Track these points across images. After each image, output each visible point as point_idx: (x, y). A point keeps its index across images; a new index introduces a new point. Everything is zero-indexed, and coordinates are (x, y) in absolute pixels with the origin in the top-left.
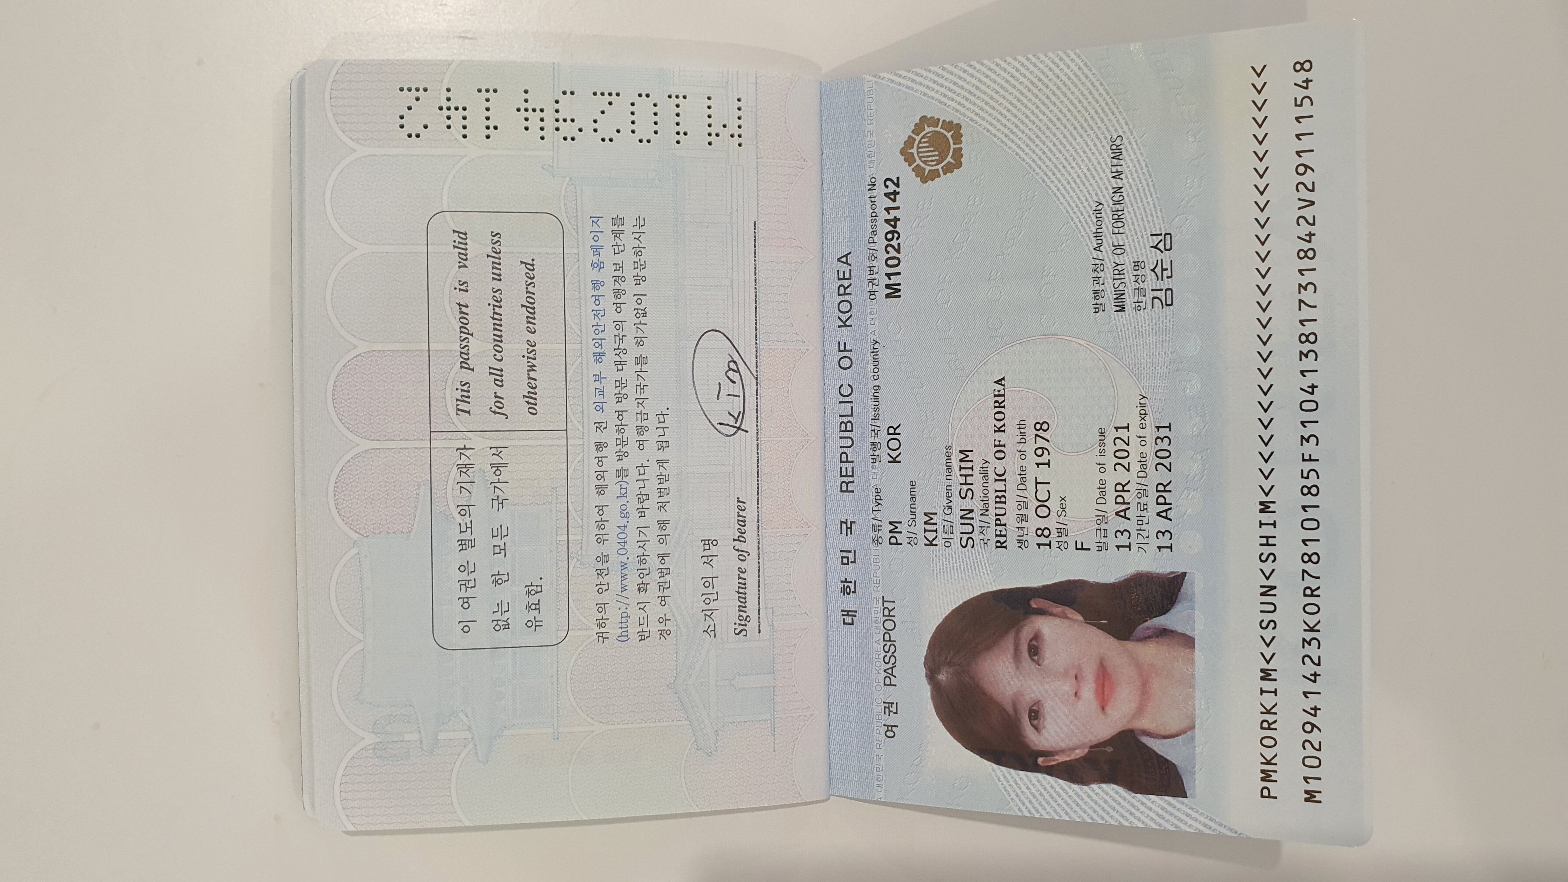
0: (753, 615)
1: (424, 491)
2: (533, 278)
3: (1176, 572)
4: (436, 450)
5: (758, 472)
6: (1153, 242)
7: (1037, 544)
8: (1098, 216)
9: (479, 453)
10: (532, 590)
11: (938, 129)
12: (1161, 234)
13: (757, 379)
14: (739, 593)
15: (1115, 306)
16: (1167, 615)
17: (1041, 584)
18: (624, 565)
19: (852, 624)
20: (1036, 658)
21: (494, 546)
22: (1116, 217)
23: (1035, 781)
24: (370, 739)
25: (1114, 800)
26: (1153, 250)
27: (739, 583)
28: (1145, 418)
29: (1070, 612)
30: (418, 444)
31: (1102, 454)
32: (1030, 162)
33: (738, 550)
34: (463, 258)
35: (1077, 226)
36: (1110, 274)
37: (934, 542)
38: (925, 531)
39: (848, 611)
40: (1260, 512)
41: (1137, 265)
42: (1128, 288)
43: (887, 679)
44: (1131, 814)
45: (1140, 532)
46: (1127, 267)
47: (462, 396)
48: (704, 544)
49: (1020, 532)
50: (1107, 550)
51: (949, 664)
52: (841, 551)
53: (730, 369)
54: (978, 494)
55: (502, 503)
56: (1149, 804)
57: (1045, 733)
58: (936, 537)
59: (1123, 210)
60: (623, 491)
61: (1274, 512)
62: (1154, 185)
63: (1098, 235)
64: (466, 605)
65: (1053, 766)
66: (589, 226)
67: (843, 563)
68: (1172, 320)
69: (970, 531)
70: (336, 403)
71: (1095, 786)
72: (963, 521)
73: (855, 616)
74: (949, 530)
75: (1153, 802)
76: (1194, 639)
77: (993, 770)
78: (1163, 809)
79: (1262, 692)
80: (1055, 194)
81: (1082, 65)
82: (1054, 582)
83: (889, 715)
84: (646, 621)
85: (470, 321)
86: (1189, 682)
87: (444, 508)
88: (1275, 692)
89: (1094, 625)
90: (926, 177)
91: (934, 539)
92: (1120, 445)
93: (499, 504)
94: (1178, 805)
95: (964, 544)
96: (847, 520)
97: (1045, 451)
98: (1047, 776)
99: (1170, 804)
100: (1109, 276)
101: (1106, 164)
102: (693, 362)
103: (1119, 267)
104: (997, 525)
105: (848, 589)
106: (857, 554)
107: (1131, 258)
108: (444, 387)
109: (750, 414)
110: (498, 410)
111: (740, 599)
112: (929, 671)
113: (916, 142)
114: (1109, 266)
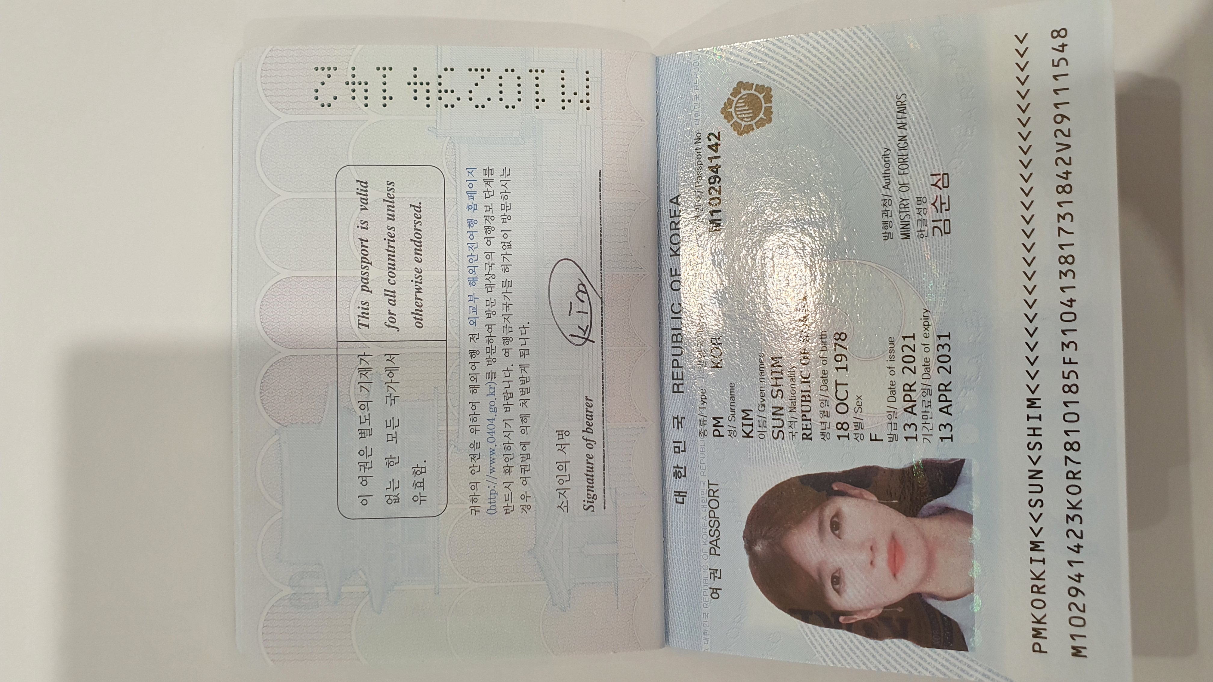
0: (600, 494)
1: (332, 390)
2: (420, 218)
3: (956, 459)
4: (341, 357)
5: (603, 375)
6: (933, 181)
7: (838, 436)
8: (887, 159)
9: (376, 359)
10: (419, 470)
11: (753, 92)
12: (939, 174)
13: (601, 299)
14: (587, 475)
15: (901, 234)
16: (948, 495)
17: (841, 470)
18: (492, 451)
19: (683, 503)
20: (837, 532)
21: (388, 435)
22: (901, 160)
23: (837, 636)
24: (288, 591)
25: (905, 653)
26: (933, 187)
27: (587, 467)
28: (928, 329)
29: (867, 494)
30: (327, 352)
31: (892, 359)
32: (829, 116)
33: (586, 440)
34: (364, 201)
35: (868, 169)
36: (897, 208)
37: (750, 435)
38: (743, 425)
39: (679, 492)
40: (1027, 407)
41: (919, 200)
42: (912, 219)
43: (713, 550)
44: (920, 664)
45: (926, 425)
46: (911, 202)
47: (363, 313)
48: (559, 434)
49: (823, 426)
50: (897, 440)
51: (764, 537)
52: (674, 442)
53: (580, 291)
54: (787, 394)
55: (394, 400)
56: (935, 656)
57: (845, 596)
58: (752, 430)
59: (908, 155)
60: (492, 390)
61: (1040, 407)
62: (933, 134)
63: (886, 175)
64: (364, 483)
65: (852, 624)
66: (465, 176)
67: (675, 452)
68: (950, 246)
69: (781, 425)
70: (263, 319)
71: (888, 641)
72: (774, 417)
73: (685, 496)
74: (763, 424)
75: (938, 655)
76: (972, 516)
77: (802, 627)
78: (947, 660)
79: (1032, 561)
80: (850, 142)
81: (871, 37)
82: (852, 468)
83: (714, 580)
84: (510, 498)
85: (370, 253)
86: (968, 553)
87: (347, 404)
88: (1043, 561)
89: (888, 504)
90: (742, 131)
91: (750, 432)
92: (907, 351)
93: (391, 400)
94: (961, 658)
95: (775, 437)
96: (678, 416)
97: (843, 357)
98: (847, 632)
99: (953, 657)
100: (895, 209)
101: (893, 117)
102: (549, 285)
103: (904, 202)
104: (803, 420)
105: (679, 474)
106: (686, 444)
107: (914, 194)
108: (348, 306)
109: (596, 327)
110: (391, 324)
111: (588, 481)
112: (747, 543)
113: (734, 103)
114: (896, 201)
